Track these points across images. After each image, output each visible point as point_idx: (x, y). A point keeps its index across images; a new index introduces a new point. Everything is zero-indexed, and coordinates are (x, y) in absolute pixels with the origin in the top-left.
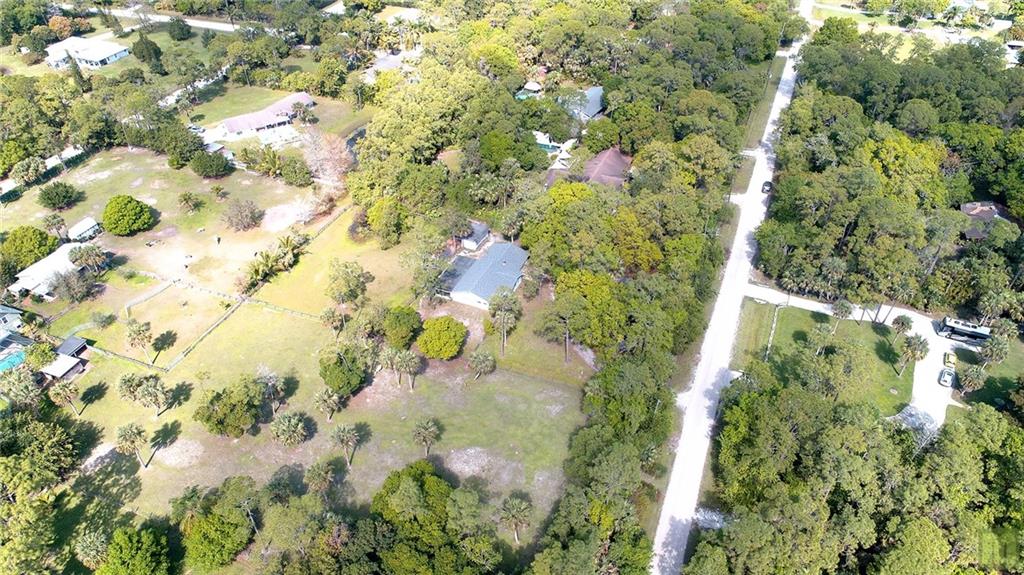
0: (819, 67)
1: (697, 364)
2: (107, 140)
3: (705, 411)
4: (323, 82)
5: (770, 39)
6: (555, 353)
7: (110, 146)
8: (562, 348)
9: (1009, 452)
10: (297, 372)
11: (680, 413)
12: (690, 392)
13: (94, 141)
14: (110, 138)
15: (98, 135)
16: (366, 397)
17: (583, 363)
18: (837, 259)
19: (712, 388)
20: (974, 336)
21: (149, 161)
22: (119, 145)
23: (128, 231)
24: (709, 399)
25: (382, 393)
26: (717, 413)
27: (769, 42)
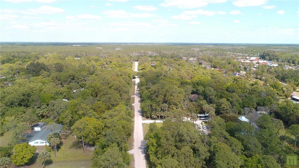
0: (144, 75)
1: (133, 142)
3: (141, 153)
5: (130, 74)
6: (80, 151)
8: (82, 150)
9: (229, 128)
11: (132, 156)
12: (134, 149)
17: (91, 151)
18: (165, 104)
20: (205, 117)
24: (141, 149)
26: (145, 152)
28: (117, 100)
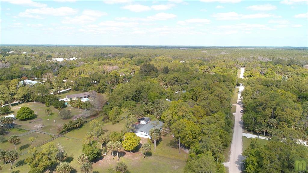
0: (250, 83)
1: (230, 154)
2: (27, 99)
3: (237, 168)
4: (100, 88)
5: (234, 81)
6: (176, 151)
7: (28, 101)
8: (178, 149)
10: (74, 156)
12: (229, 162)
13: (23, 98)
14: (29, 98)
15: (25, 97)
16: (100, 163)
17: (186, 153)
18: (273, 119)
19: (237, 161)
21: (40, 105)
22: (31, 101)
23: (24, 118)
24: (238, 164)
25: (106, 162)
26: (242, 169)
27: (233, 82)
28: (217, 107)
